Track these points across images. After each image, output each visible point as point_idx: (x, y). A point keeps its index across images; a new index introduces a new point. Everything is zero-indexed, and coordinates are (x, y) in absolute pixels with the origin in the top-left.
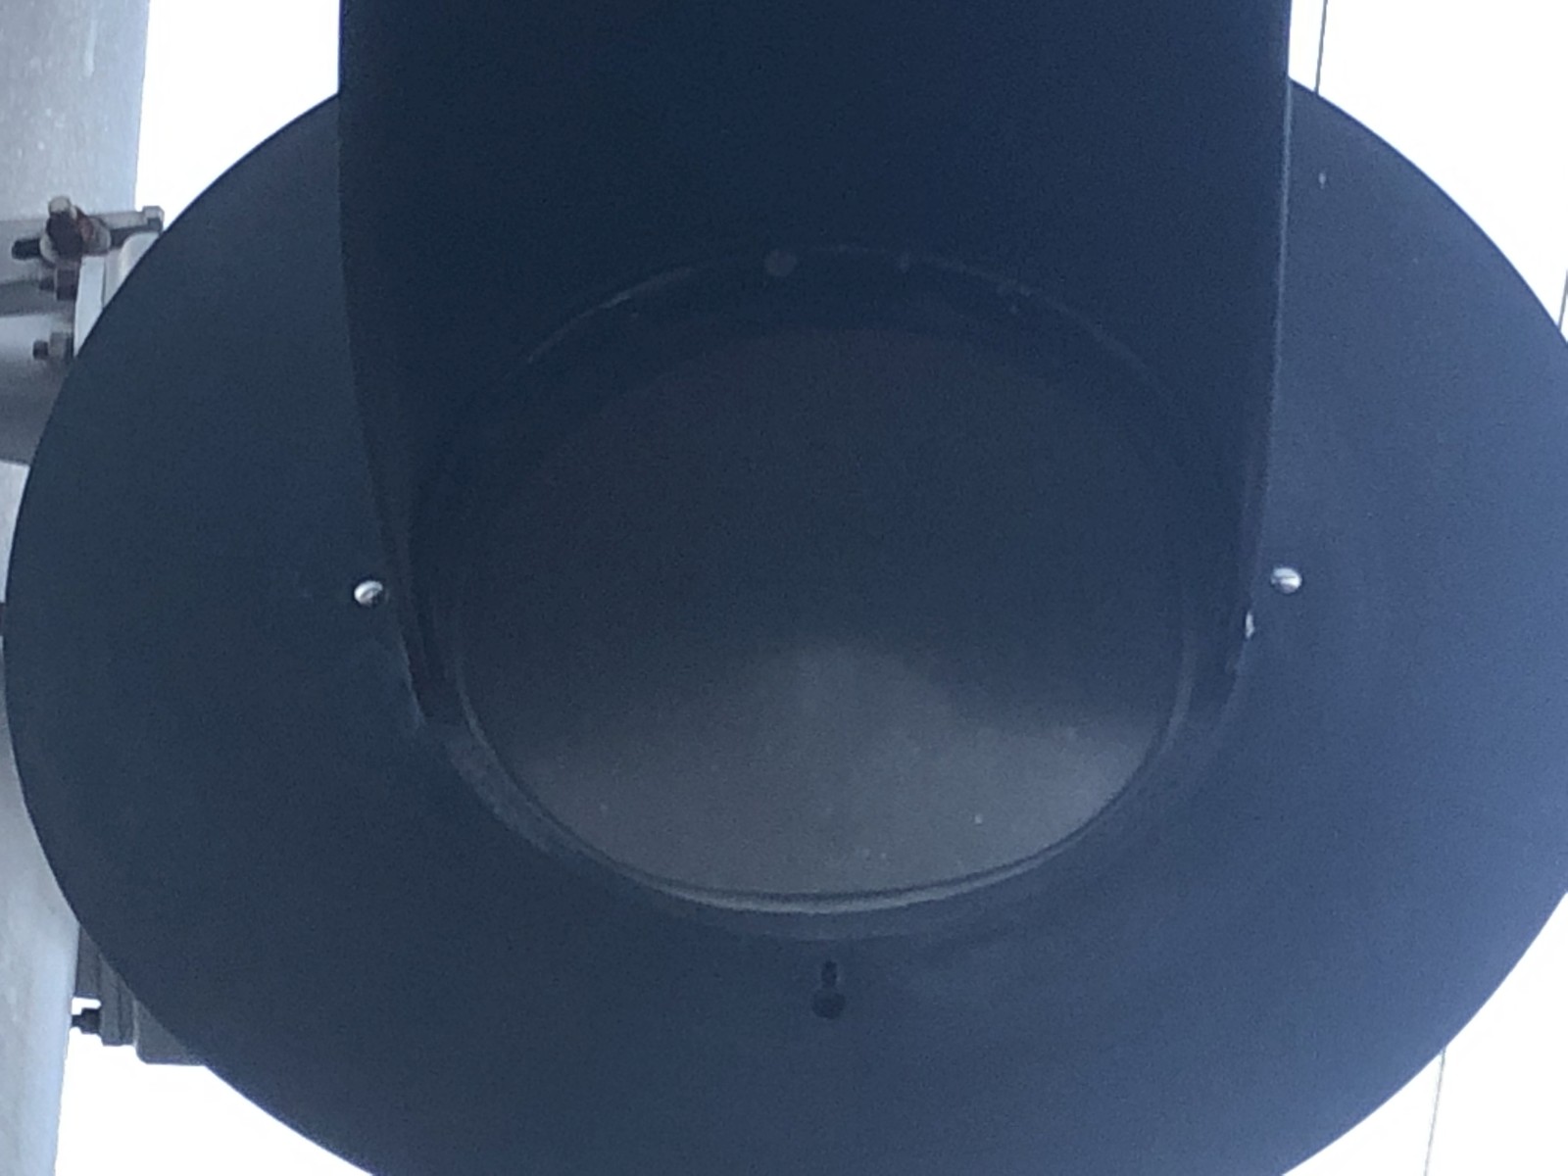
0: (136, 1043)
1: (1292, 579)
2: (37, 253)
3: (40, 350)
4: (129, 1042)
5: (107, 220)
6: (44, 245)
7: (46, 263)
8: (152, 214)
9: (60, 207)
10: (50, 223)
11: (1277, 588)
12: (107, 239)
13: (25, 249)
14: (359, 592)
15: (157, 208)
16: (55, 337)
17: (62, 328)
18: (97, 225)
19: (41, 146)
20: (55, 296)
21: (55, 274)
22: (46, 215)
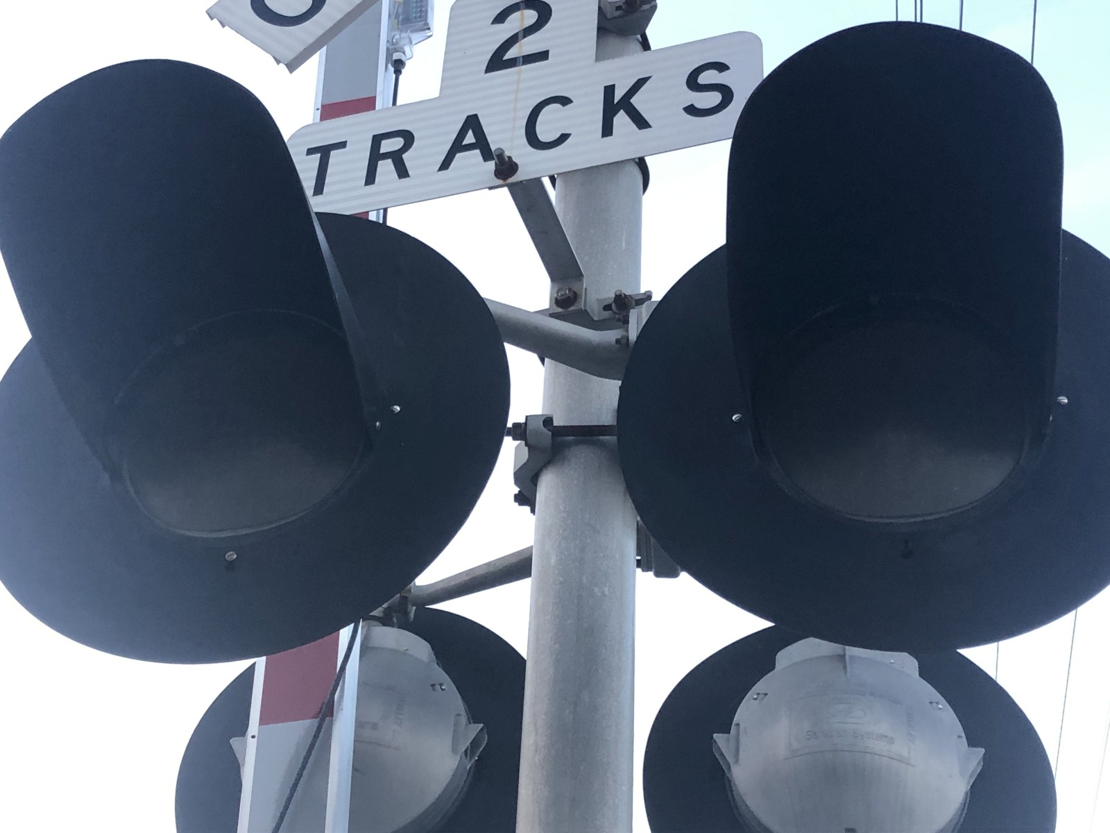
0: (653, 570)
1: (1065, 400)
2: (611, 310)
3: (618, 341)
4: (651, 571)
5: (634, 297)
6: (614, 306)
7: (615, 313)
8: (648, 294)
9: (618, 293)
10: (615, 298)
11: (1060, 403)
12: (634, 303)
13: (607, 308)
14: (734, 418)
15: (650, 291)
16: (622, 337)
17: (625, 333)
18: (630, 298)
19: (610, 274)
20: (621, 324)
21: (621, 316)
22: (614, 296)
